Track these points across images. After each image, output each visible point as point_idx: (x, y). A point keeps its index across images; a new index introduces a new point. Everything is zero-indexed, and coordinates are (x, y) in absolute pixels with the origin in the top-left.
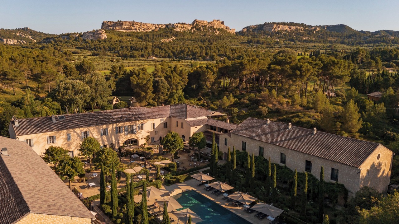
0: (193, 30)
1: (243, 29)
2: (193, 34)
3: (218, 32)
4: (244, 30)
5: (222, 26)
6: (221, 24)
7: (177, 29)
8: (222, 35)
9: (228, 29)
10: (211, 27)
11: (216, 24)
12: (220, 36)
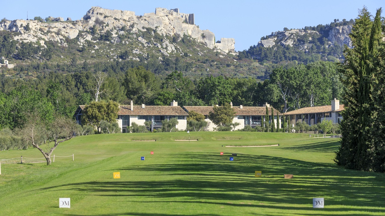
0: (82, 41)
1: (263, 38)
2: (81, 51)
3: (171, 48)
4: (264, 42)
5: (189, 30)
6: (186, 21)
7: (25, 36)
8: (186, 55)
9: (210, 40)
10: (149, 30)
11: (167, 21)
12: (177, 60)
